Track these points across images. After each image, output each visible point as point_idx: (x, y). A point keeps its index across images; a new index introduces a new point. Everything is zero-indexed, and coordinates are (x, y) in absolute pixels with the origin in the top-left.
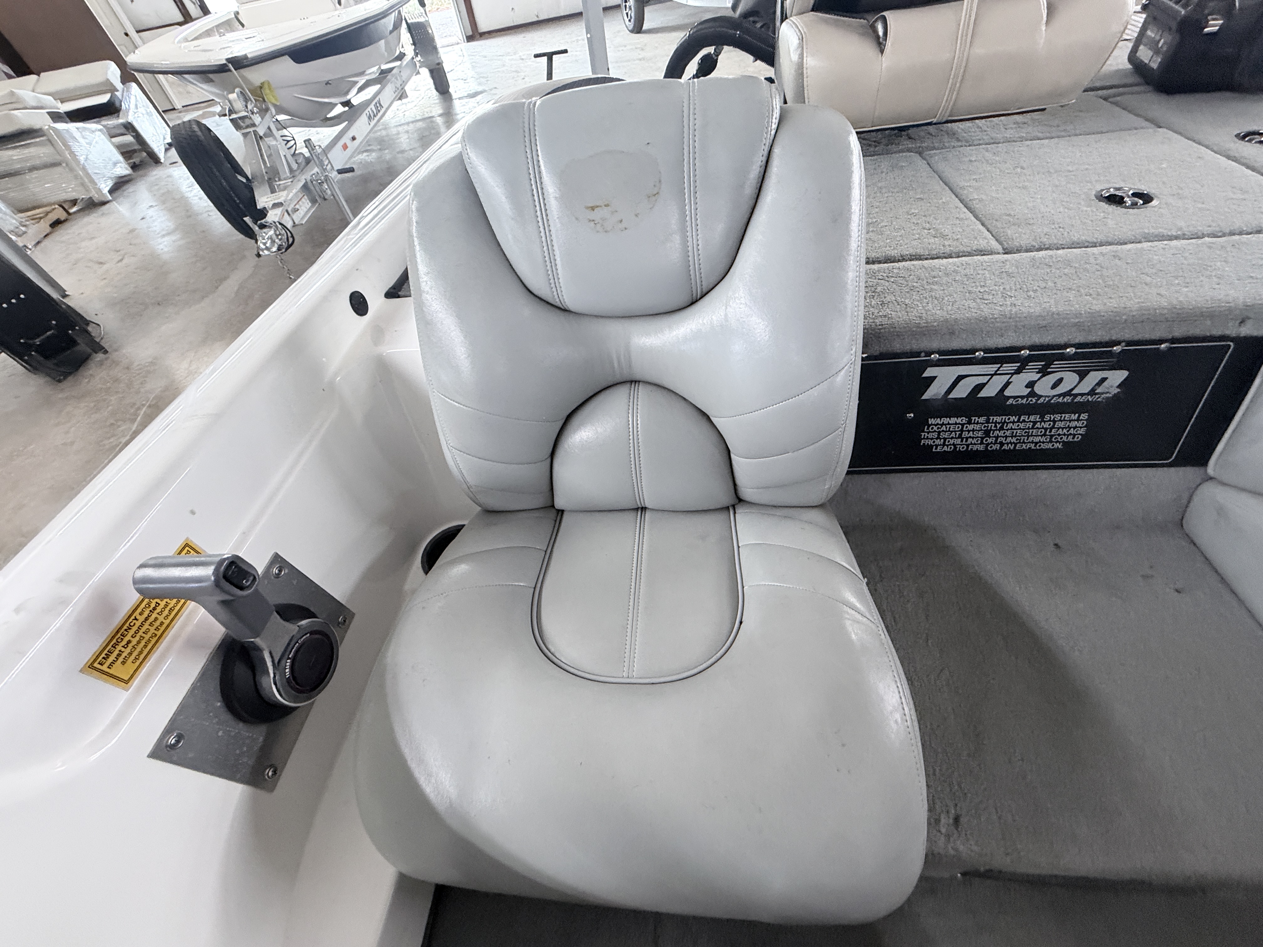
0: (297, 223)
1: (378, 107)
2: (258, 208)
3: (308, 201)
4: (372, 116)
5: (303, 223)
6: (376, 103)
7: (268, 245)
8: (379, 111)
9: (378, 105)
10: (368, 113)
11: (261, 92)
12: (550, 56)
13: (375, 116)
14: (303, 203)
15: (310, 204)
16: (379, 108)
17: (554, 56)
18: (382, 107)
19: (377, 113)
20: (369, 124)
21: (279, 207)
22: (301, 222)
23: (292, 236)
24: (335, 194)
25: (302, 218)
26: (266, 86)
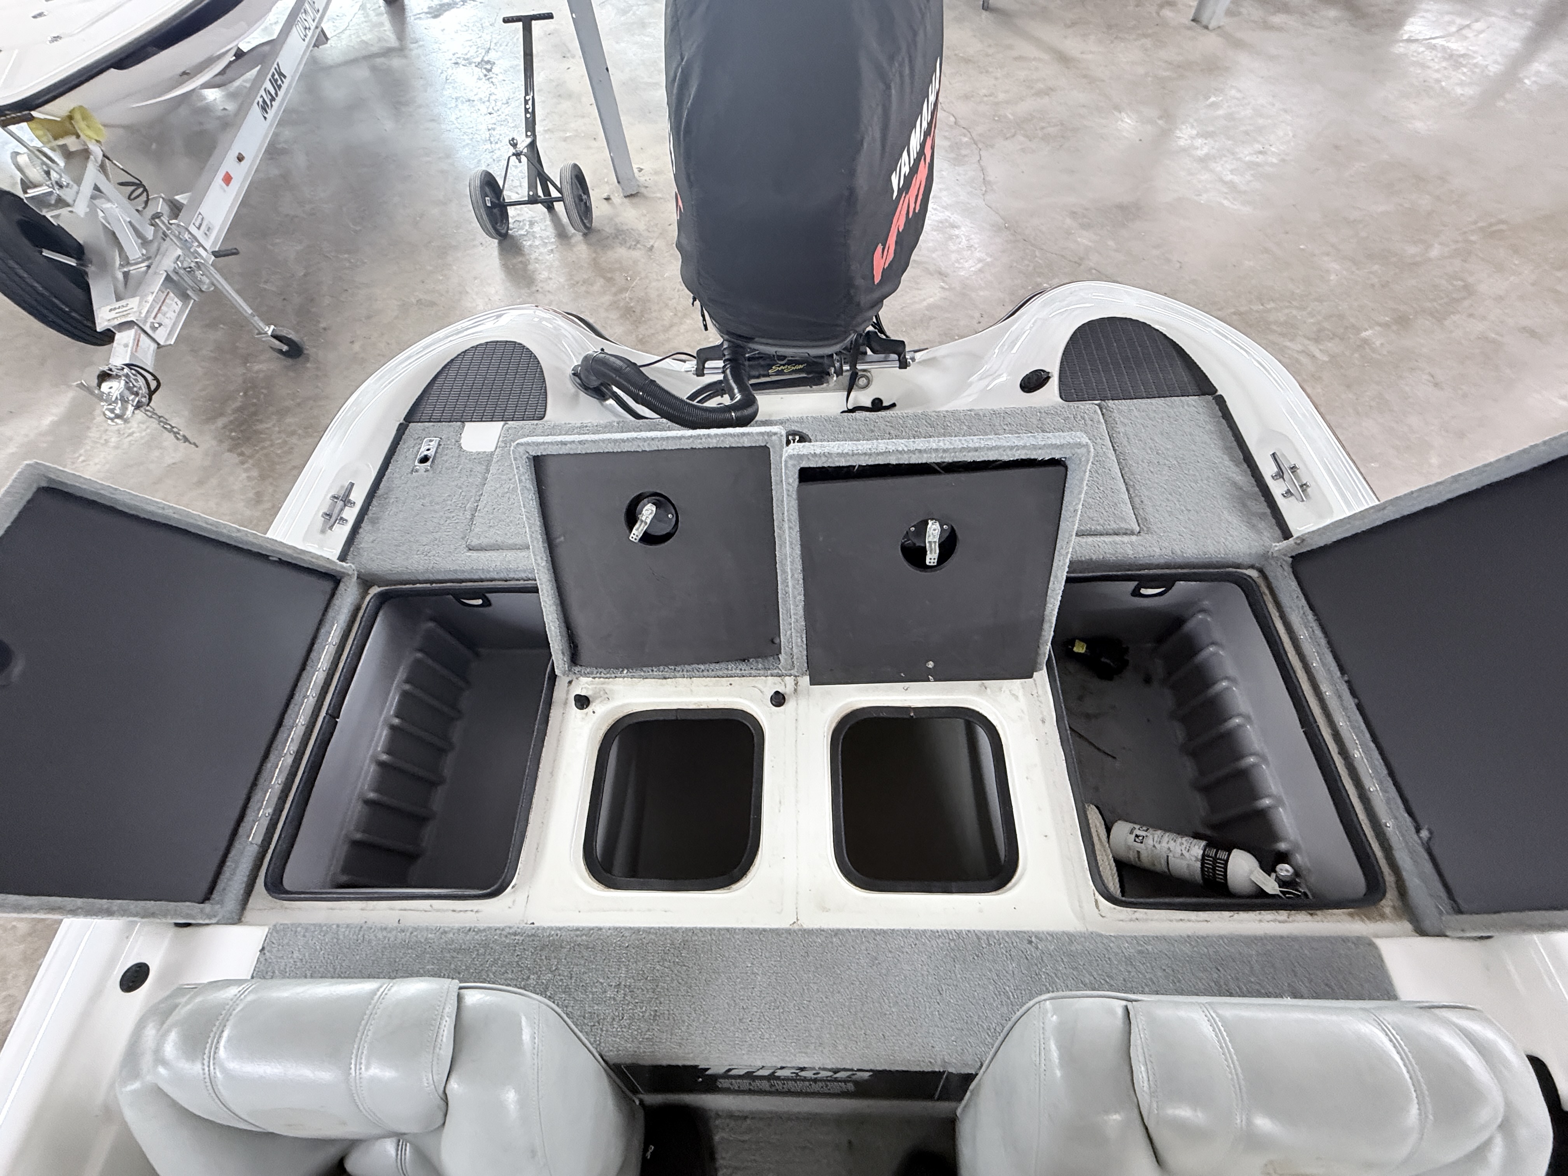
0: (162, 343)
1: (276, 81)
2: (98, 330)
3: (176, 299)
4: (269, 103)
5: (172, 343)
6: (273, 75)
7: (118, 411)
8: (280, 87)
9: (276, 76)
10: (261, 100)
11: (72, 124)
12: (527, 21)
13: (273, 99)
14: (169, 306)
15: (180, 303)
16: (279, 82)
17: (533, 22)
18: (285, 77)
19: (276, 94)
20: (265, 118)
21: (130, 328)
22: (168, 343)
23: (156, 378)
24: (215, 282)
25: (170, 334)
26: (78, 116)
